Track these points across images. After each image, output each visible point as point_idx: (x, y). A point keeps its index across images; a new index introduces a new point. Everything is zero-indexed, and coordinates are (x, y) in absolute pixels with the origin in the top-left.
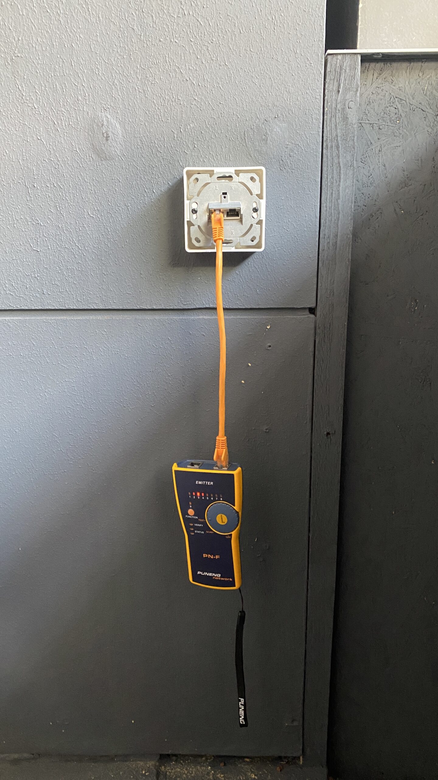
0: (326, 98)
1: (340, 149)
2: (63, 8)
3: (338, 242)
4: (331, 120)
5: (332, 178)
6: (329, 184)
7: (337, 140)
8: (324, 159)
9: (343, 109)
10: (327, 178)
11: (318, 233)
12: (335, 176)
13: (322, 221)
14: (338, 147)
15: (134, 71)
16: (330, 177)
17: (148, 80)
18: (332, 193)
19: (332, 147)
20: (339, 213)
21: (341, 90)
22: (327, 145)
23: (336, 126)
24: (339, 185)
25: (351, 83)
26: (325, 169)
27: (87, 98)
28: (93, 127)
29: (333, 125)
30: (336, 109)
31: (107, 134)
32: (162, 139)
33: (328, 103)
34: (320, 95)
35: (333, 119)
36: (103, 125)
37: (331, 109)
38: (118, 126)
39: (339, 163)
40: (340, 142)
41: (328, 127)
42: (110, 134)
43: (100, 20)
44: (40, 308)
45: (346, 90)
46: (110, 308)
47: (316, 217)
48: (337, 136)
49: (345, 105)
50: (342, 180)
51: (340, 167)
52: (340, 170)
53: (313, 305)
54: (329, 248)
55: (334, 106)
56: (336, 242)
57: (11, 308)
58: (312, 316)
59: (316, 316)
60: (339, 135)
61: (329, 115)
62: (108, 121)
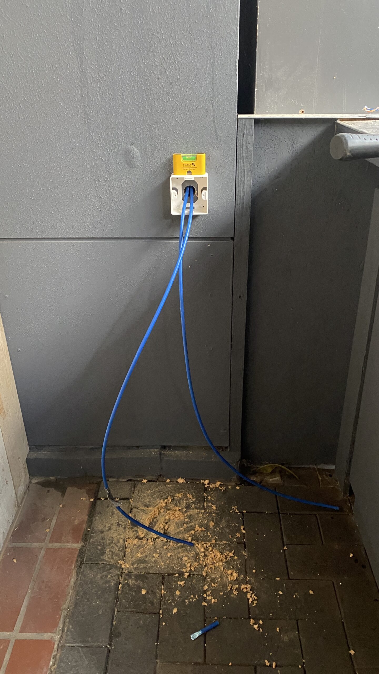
0: (238, 139)
1: (245, 163)
2: (112, 98)
3: (244, 207)
4: (240, 149)
5: (241, 176)
6: (239, 179)
7: (243, 158)
8: (237, 167)
9: (246, 144)
10: (239, 176)
11: (234, 202)
12: (243, 176)
13: (236, 196)
14: (243, 162)
15: (146, 126)
16: (240, 176)
17: (153, 131)
18: (241, 184)
19: (241, 161)
20: (244, 193)
21: (245, 135)
22: (238, 161)
23: (242, 152)
24: (244, 180)
25: (250, 132)
26: (237, 172)
27: (123, 139)
28: (127, 153)
29: (241, 152)
30: (242, 144)
31: (133, 156)
32: (159, 158)
33: (239, 141)
34: (235, 138)
35: (241, 149)
36: (131, 152)
37: (240, 144)
38: (138, 151)
39: (244, 169)
40: (244, 159)
41: (239, 153)
42: (135, 156)
43: (129, 103)
44: (102, 237)
45: (247, 135)
46: (135, 237)
47: (234, 195)
48: (243, 157)
49: (247, 142)
50: (246, 177)
51: (245, 171)
52: (245, 172)
53: (233, 236)
54: (239, 209)
55: (241, 143)
56: (243, 207)
57: (88, 237)
58: (232, 241)
59: (234, 241)
60: (244, 156)
61: (239, 147)
62: (133, 150)
